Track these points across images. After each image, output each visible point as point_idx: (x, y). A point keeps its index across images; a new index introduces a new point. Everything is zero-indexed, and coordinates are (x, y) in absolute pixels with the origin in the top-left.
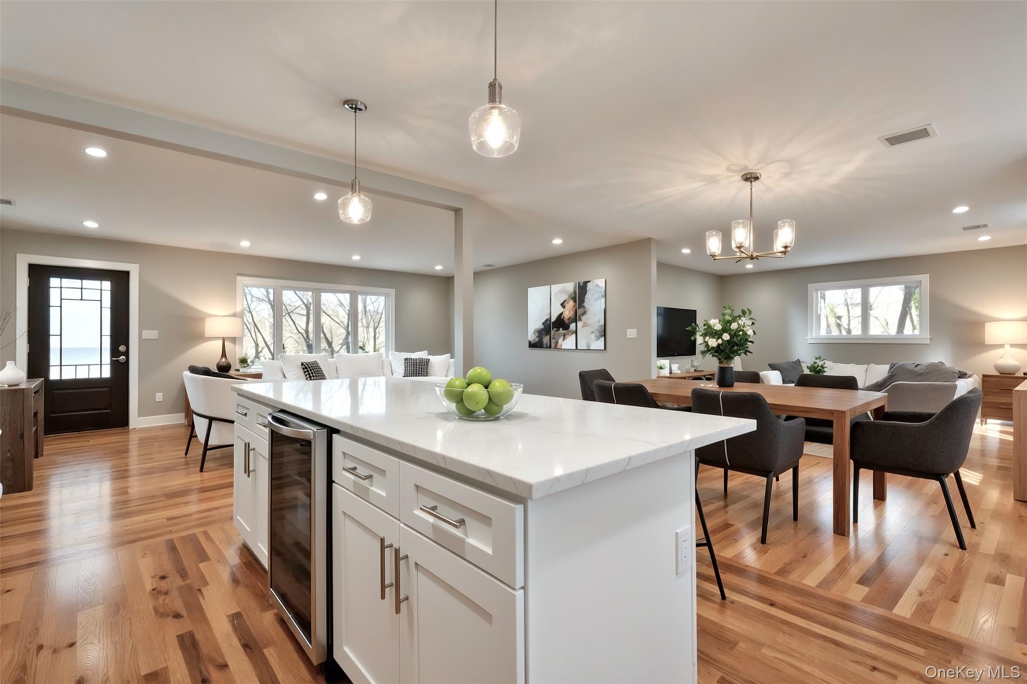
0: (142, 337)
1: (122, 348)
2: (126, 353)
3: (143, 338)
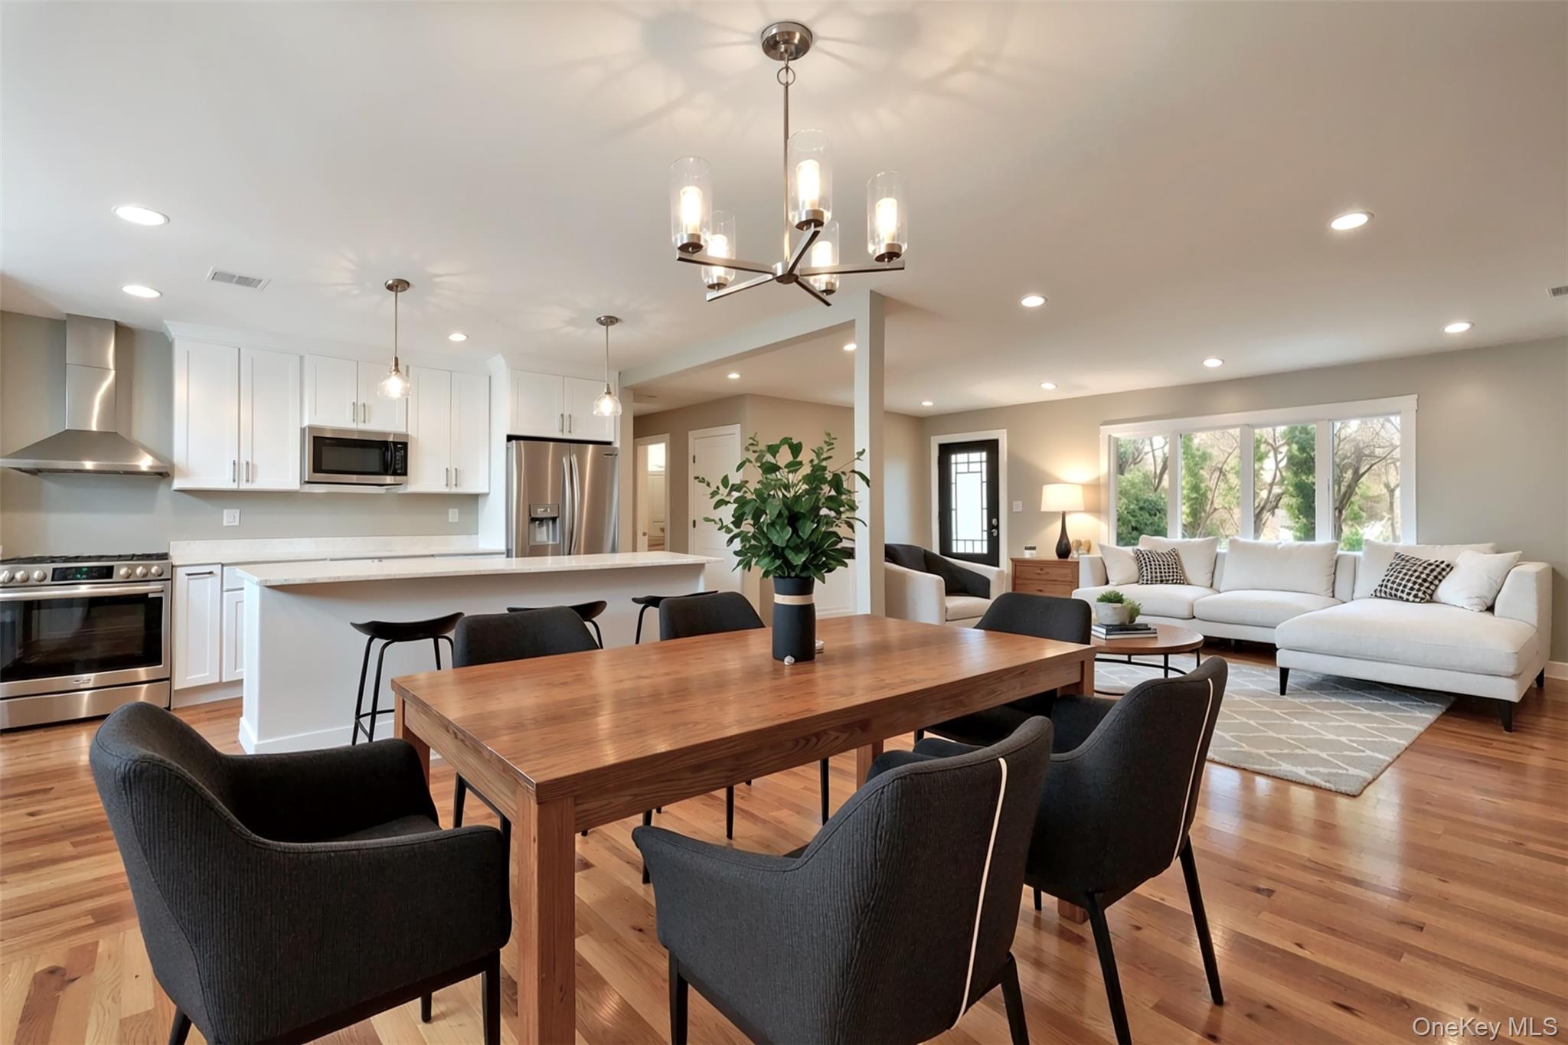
0: (1012, 509)
1: (994, 521)
2: (997, 527)
3: (1015, 510)
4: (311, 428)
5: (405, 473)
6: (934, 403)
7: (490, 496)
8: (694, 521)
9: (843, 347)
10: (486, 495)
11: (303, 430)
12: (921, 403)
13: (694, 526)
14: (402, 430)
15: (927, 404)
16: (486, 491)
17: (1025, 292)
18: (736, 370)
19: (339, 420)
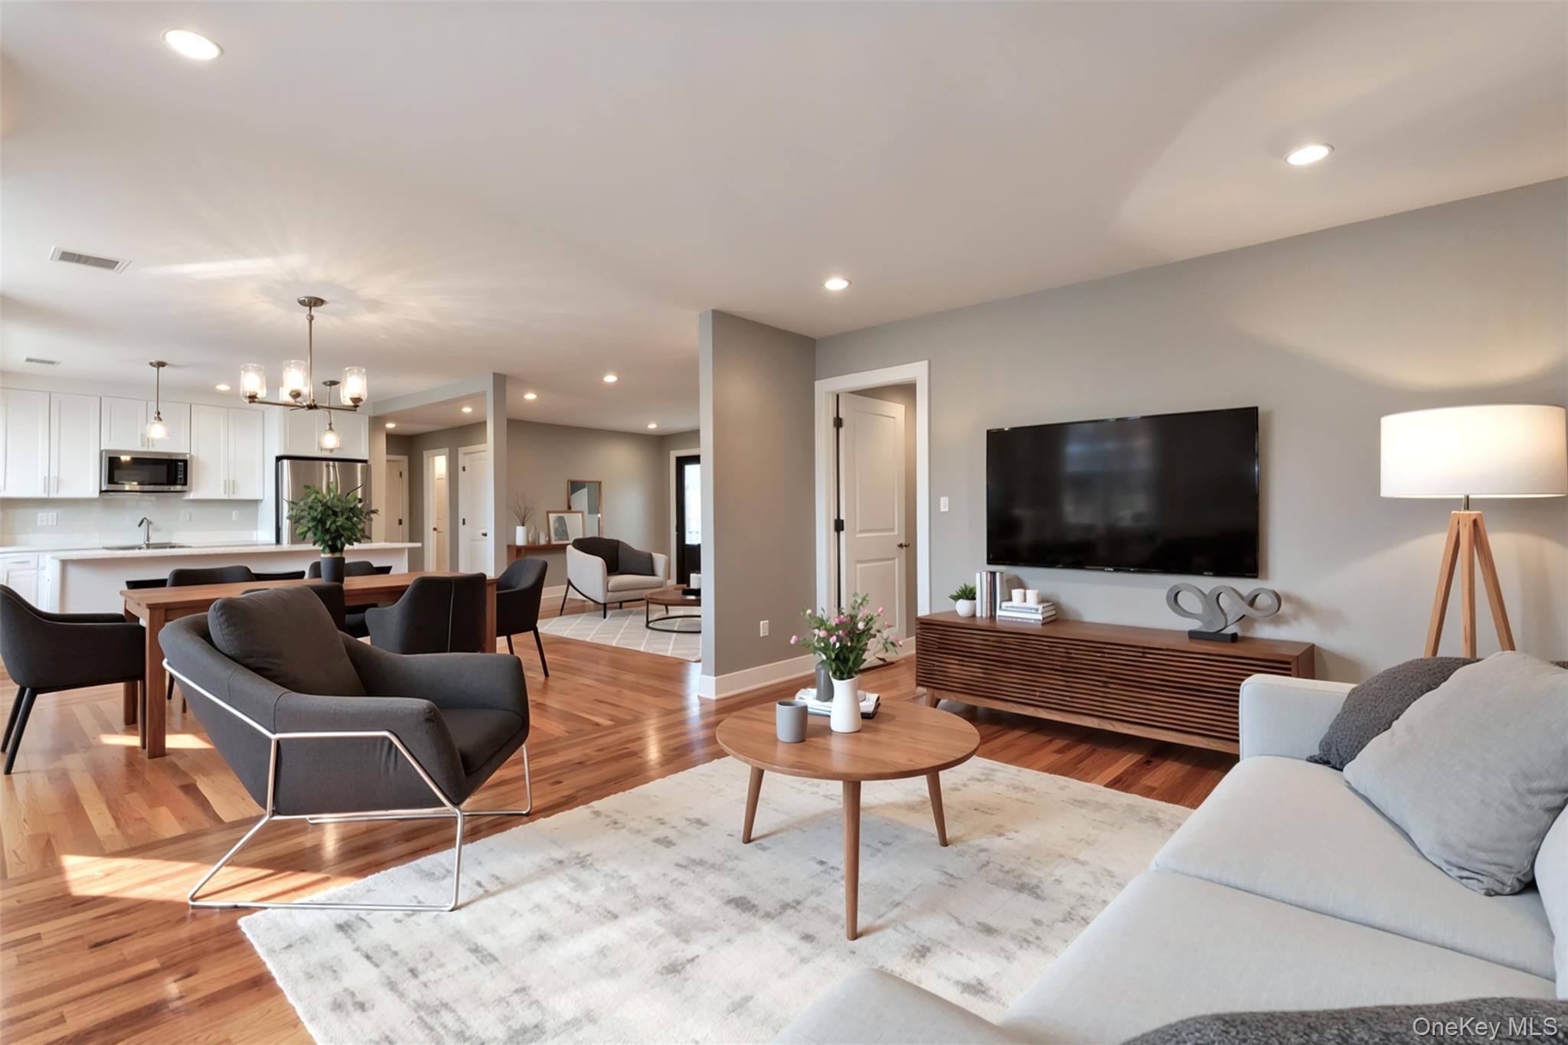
4: (107, 451)
5: (185, 483)
6: (658, 425)
7: (262, 504)
8: (464, 520)
9: (524, 394)
10: (261, 501)
11: (101, 452)
12: (647, 426)
13: (464, 523)
14: (186, 450)
15: (652, 426)
16: (261, 498)
17: (605, 372)
18: (469, 406)
19: (129, 444)
